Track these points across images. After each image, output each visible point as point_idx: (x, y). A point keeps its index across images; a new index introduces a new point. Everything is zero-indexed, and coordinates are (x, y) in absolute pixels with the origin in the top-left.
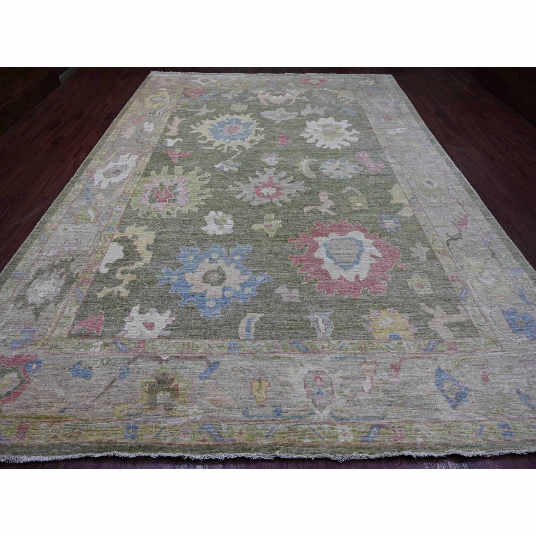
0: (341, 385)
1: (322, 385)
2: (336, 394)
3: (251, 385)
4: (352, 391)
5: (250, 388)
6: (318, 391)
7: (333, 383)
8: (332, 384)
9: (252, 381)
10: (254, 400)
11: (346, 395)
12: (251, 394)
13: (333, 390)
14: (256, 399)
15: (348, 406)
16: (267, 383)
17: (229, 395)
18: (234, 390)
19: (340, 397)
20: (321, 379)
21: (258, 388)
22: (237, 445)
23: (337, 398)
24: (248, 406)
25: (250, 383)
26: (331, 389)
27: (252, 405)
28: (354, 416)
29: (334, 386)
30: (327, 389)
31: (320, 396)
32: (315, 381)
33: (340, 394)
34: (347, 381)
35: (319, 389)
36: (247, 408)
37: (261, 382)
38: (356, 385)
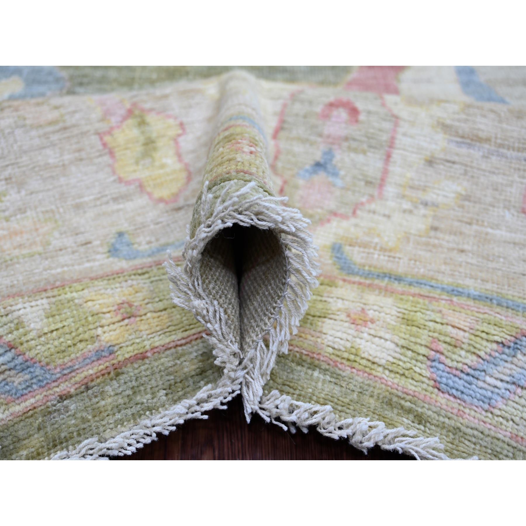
0: (430, 162)
1: (346, 139)
2: (390, 190)
3: (105, 145)
4: (467, 198)
5: (107, 159)
6: (318, 156)
7: (401, 140)
8: (391, 144)
9: (103, 127)
10: (141, 201)
11: (435, 205)
12: (120, 180)
13: (385, 172)
14: (149, 194)
15: (427, 244)
16: (171, 121)
17: (22, 210)
18: (34, 184)
19: (407, 205)
20: (354, 112)
21: (139, 148)
22: (130, 371)
23: (391, 204)
24: (125, 226)
25: (100, 135)
26: (380, 165)
27: (139, 219)
28: (440, 277)
29: (396, 155)
30: (360, 158)
31: (321, 176)
32: (325, 116)
33: (408, 192)
34: (464, 150)
35: (329, 153)
36: (120, 234)
37: (142, 123)
38: (498, 179)
